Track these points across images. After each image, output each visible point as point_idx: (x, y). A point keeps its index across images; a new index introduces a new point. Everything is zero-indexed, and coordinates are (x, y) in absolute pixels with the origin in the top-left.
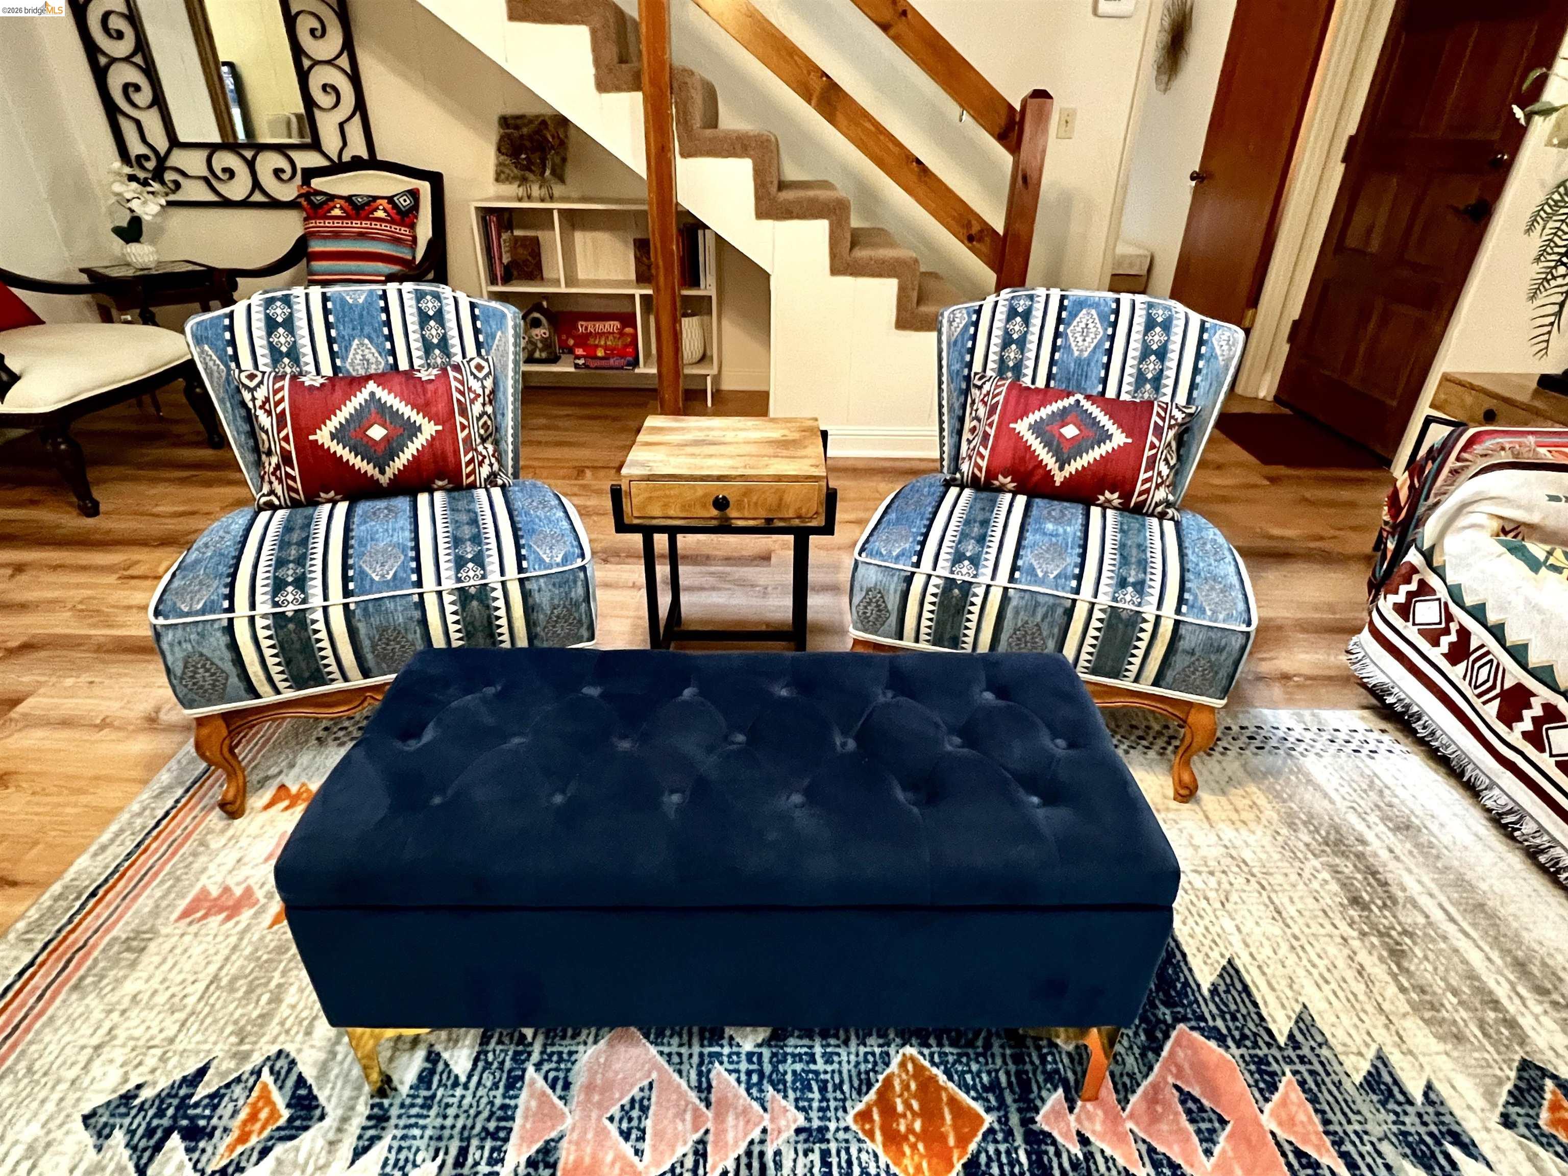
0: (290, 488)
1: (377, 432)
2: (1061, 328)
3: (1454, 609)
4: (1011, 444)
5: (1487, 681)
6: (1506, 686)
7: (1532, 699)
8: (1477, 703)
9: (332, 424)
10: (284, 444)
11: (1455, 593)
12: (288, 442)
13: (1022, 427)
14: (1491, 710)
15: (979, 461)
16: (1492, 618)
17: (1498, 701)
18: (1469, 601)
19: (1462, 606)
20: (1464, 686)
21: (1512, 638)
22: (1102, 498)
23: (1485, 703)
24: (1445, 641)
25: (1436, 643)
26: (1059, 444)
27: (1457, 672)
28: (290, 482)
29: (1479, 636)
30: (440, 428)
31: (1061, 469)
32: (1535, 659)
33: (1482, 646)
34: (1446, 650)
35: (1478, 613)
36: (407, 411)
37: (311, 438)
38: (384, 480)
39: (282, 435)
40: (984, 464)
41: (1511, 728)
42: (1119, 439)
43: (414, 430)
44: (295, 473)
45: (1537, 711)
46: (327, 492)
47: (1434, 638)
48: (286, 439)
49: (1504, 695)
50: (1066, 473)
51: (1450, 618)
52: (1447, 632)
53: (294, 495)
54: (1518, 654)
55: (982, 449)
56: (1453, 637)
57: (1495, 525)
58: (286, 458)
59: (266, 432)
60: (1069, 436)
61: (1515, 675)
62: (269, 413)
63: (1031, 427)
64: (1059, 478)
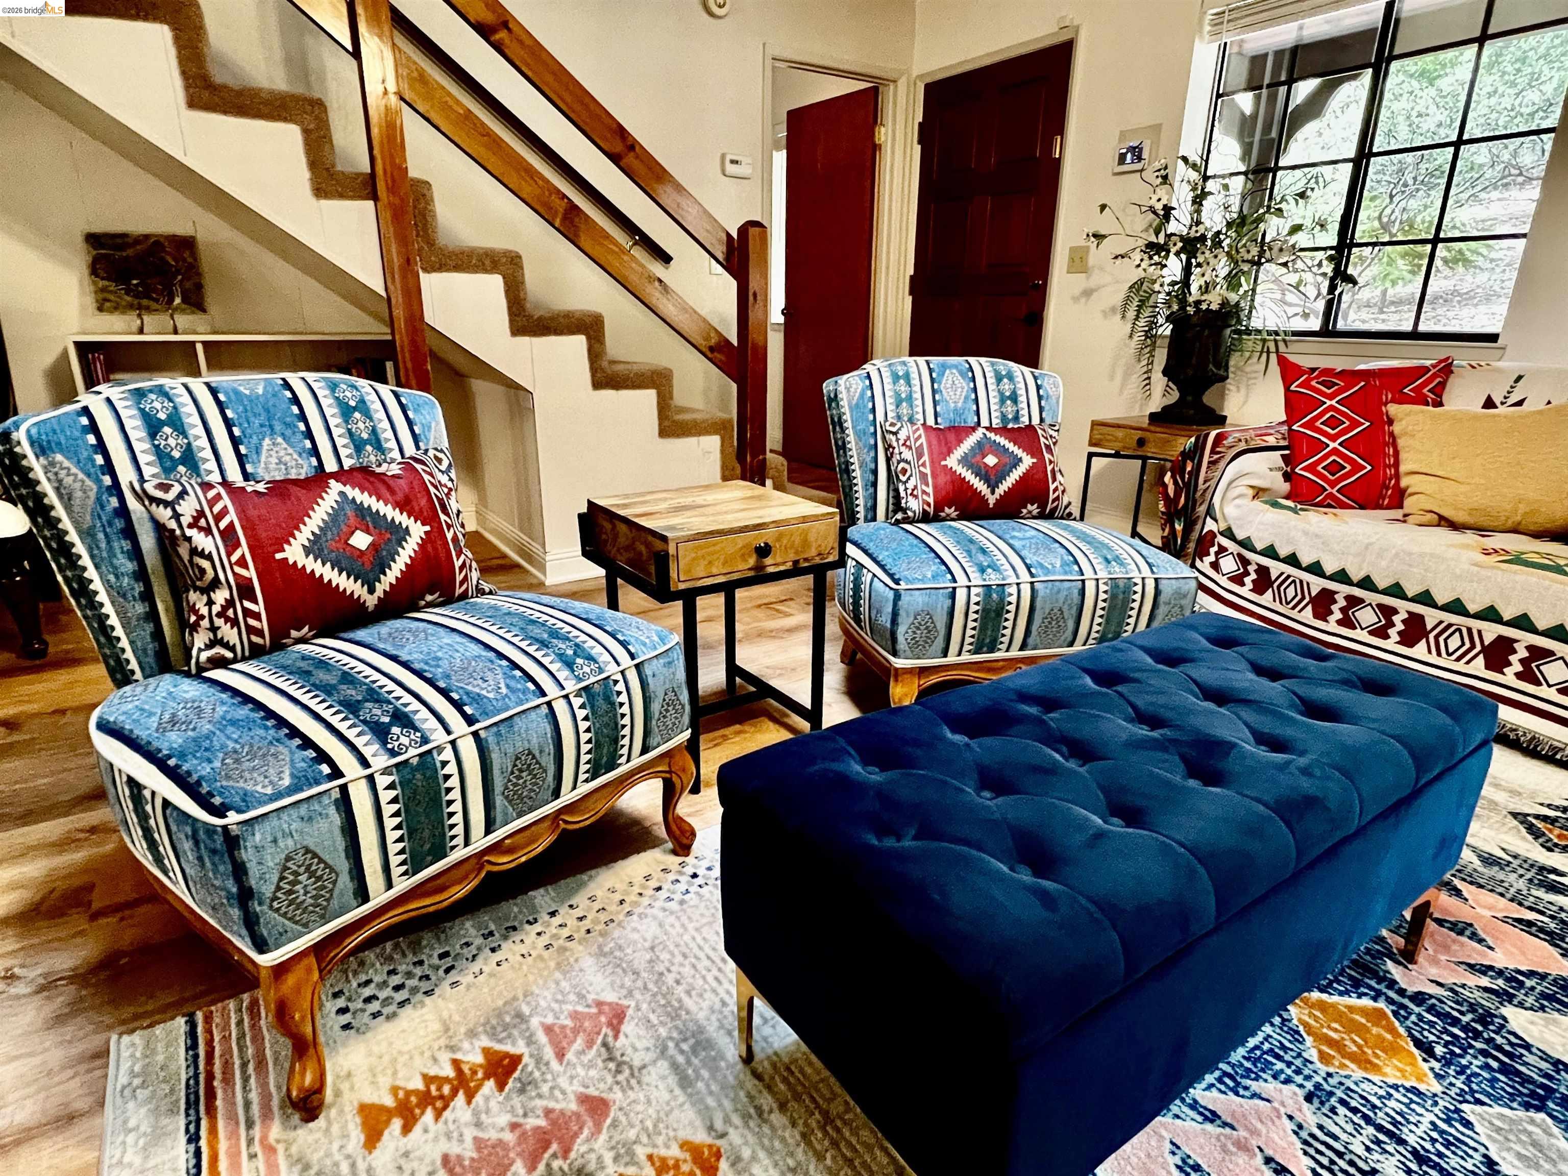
0: (251, 630)
1: (361, 540)
2: (936, 386)
3: (1249, 555)
4: (948, 477)
5: (1296, 595)
6: (1313, 594)
7: (1336, 596)
8: (1294, 614)
9: (304, 535)
10: (237, 569)
11: (1246, 544)
12: (246, 567)
13: (952, 462)
14: (1307, 615)
15: (925, 497)
16: (1283, 552)
17: (1310, 607)
18: (1259, 546)
19: (1254, 551)
20: (1277, 606)
21: (1305, 560)
22: (1024, 511)
23: (1300, 611)
24: (1248, 580)
25: (1242, 584)
26: (987, 472)
27: (1267, 598)
28: (252, 622)
29: (1276, 568)
30: (428, 528)
31: (993, 493)
32: (1330, 568)
33: (1282, 574)
34: (1251, 587)
35: (1270, 552)
36: (390, 512)
37: (278, 556)
38: (371, 601)
39: (234, 558)
40: (931, 500)
41: (1327, 621)
42: (1028, 461)
43: (400, 534)
44: (259, 607)
45: (1342, 603)
46: (299, 629)
47: (1238, 580)
48: (242, 562)
49: (1313, 600)
50: (997, 496)
51: (1245, 562)
52: (1247, 573)
53: (255, 639)
54: (1316, 569)
55: (924, 488)
56: (1253, 576)
57: (1251, 492)
58: (245, 590)
59: (209, 557)
60: (991, 465)
61: (1317, 584)
62: (208, 531)
63: (959, 462)
64: (992, 501)
